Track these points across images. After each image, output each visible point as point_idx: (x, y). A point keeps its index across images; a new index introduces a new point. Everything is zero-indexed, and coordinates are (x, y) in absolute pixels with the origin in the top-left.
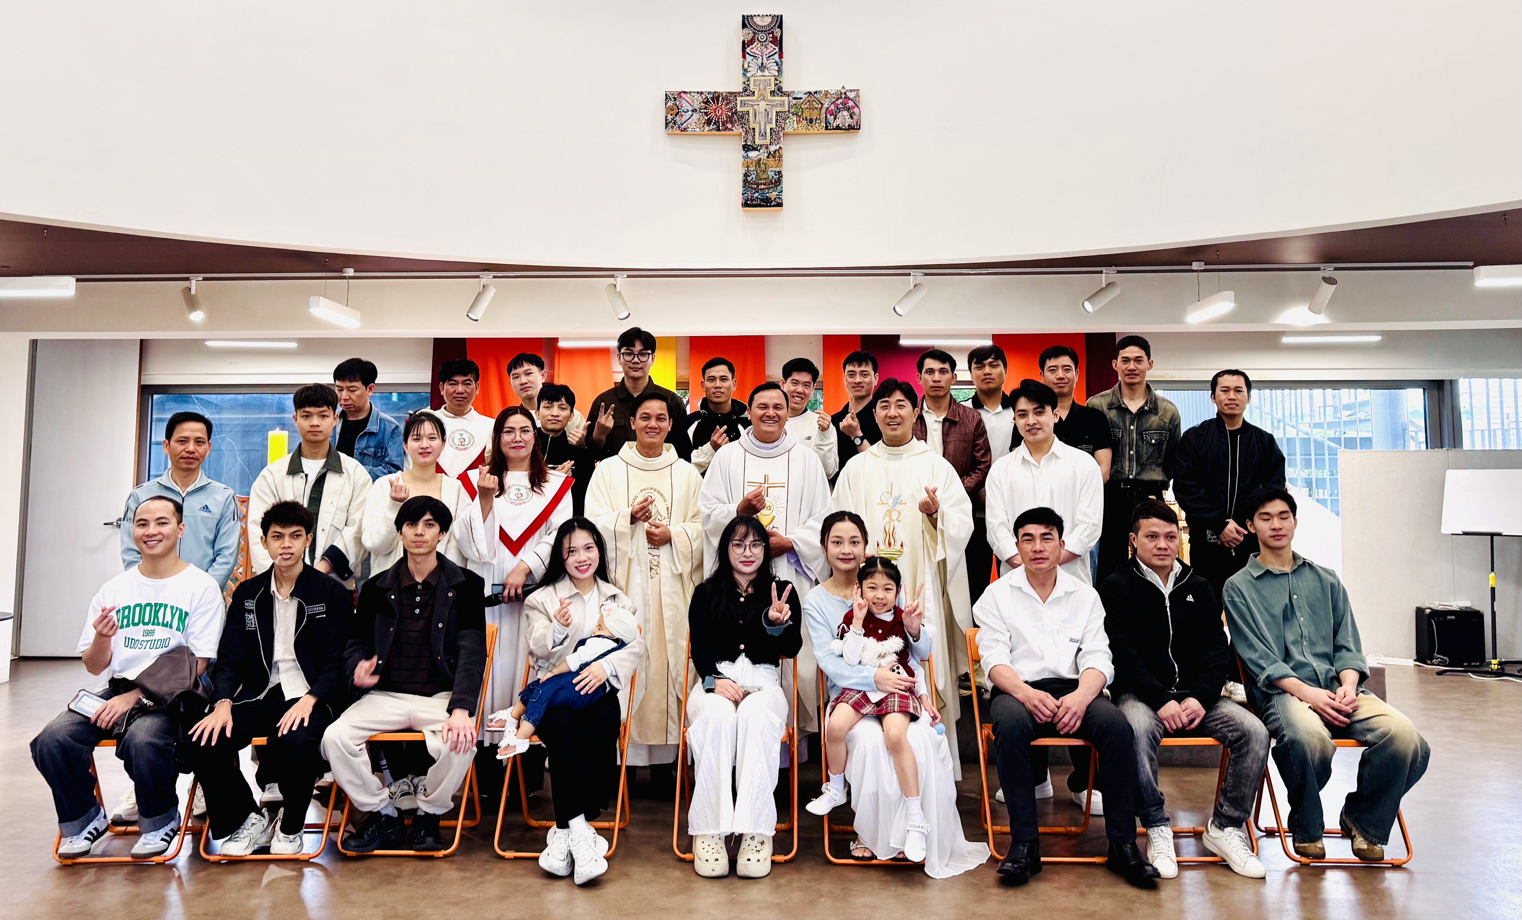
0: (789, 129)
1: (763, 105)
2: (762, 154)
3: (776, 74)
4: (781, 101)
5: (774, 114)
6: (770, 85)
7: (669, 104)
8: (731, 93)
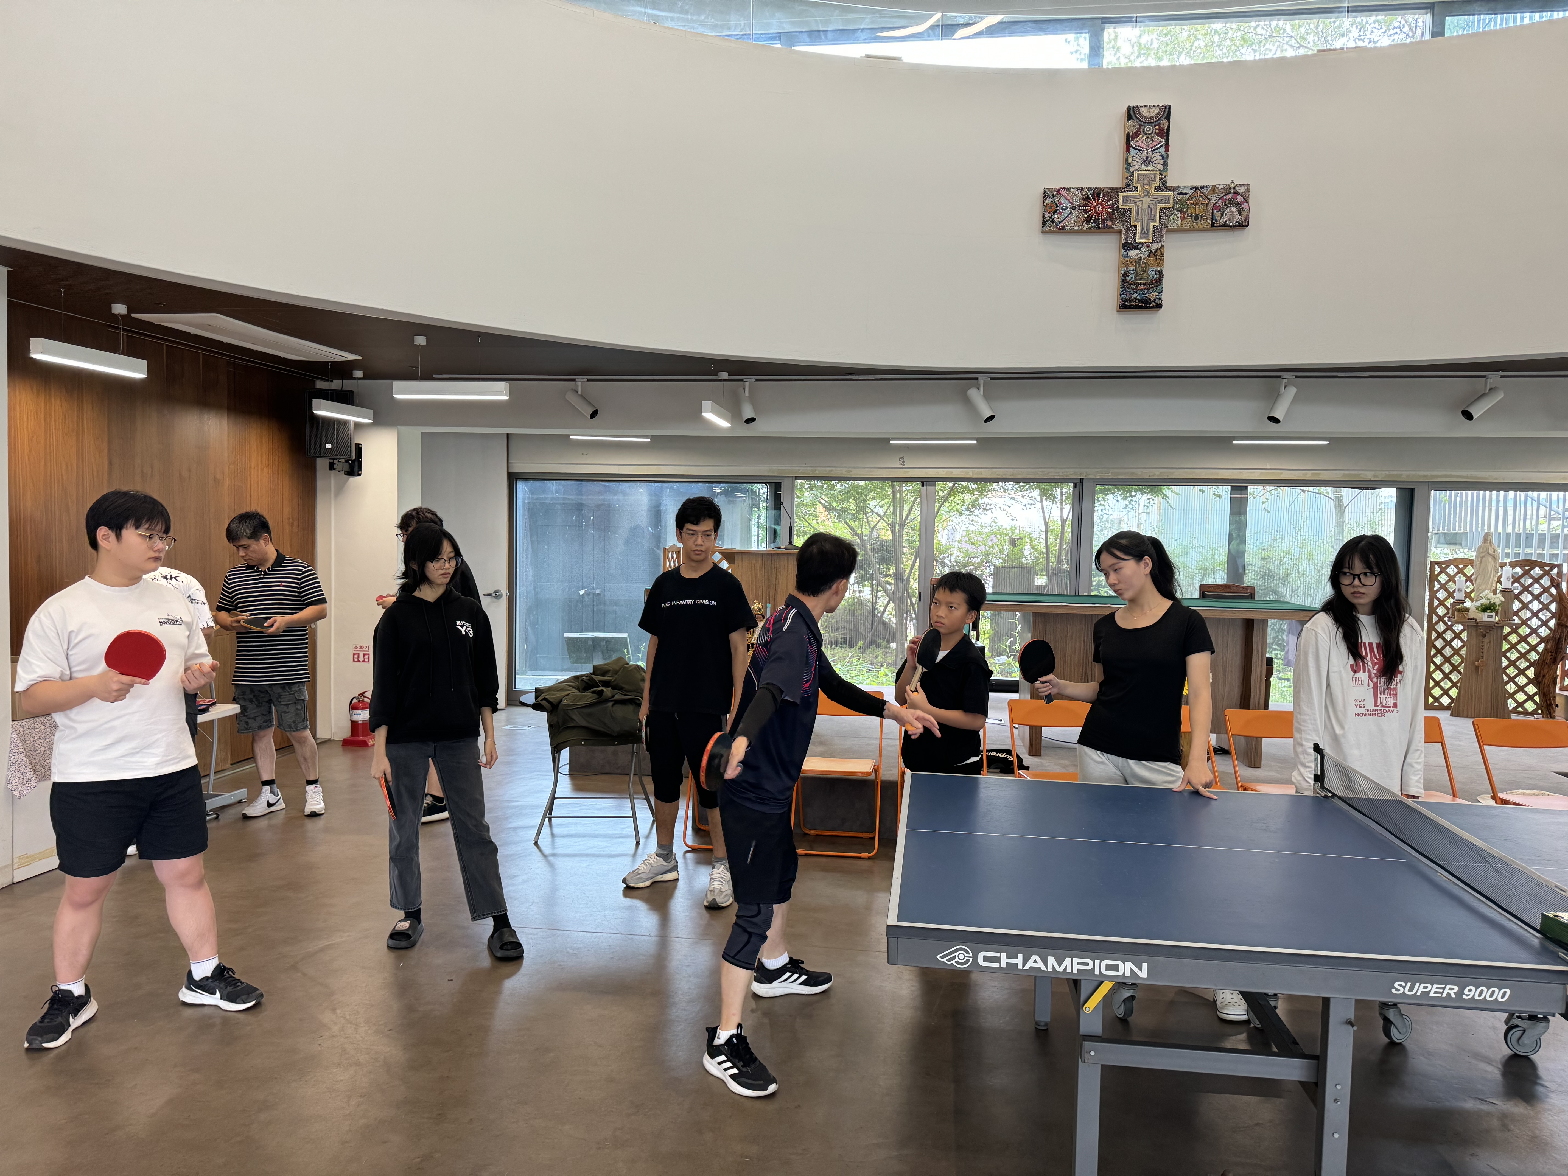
0: (1172, 226)
1: (1146, 200)
2: (1142, 253)
3: (1162, 168)
4: (1166, 196)
5: (1158, 211)
6: (1155, 180)
7: (1047, 201)
8: (1112, 189)
